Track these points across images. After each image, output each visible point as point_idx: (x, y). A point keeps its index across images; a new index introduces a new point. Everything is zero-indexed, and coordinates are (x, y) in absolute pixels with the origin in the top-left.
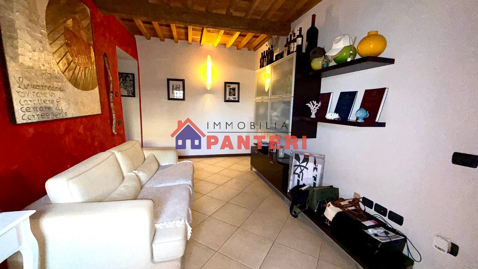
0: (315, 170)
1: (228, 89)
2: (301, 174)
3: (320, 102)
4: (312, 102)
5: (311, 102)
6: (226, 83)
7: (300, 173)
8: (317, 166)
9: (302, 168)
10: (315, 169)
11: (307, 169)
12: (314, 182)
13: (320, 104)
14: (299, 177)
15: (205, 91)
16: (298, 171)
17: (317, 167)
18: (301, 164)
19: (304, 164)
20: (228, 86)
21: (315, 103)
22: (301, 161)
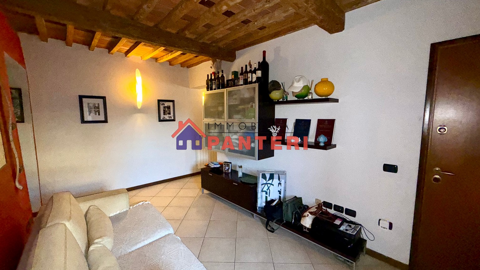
0: (280, 185)
1: (162, 107)
2: (268, 190)
6: (159, 101)
7: (267, 190)
8: (281, 181)
9: (269, 185)
10: (280, 184)
11: (273, 185)
12: (279, 196)
14: (266, 193)
15: (135, 110)
16: (265, 189)
17: (281, 182)
18: (268, 182)
19: (270, 182)
20: (162, 104)
22: (267, 179)
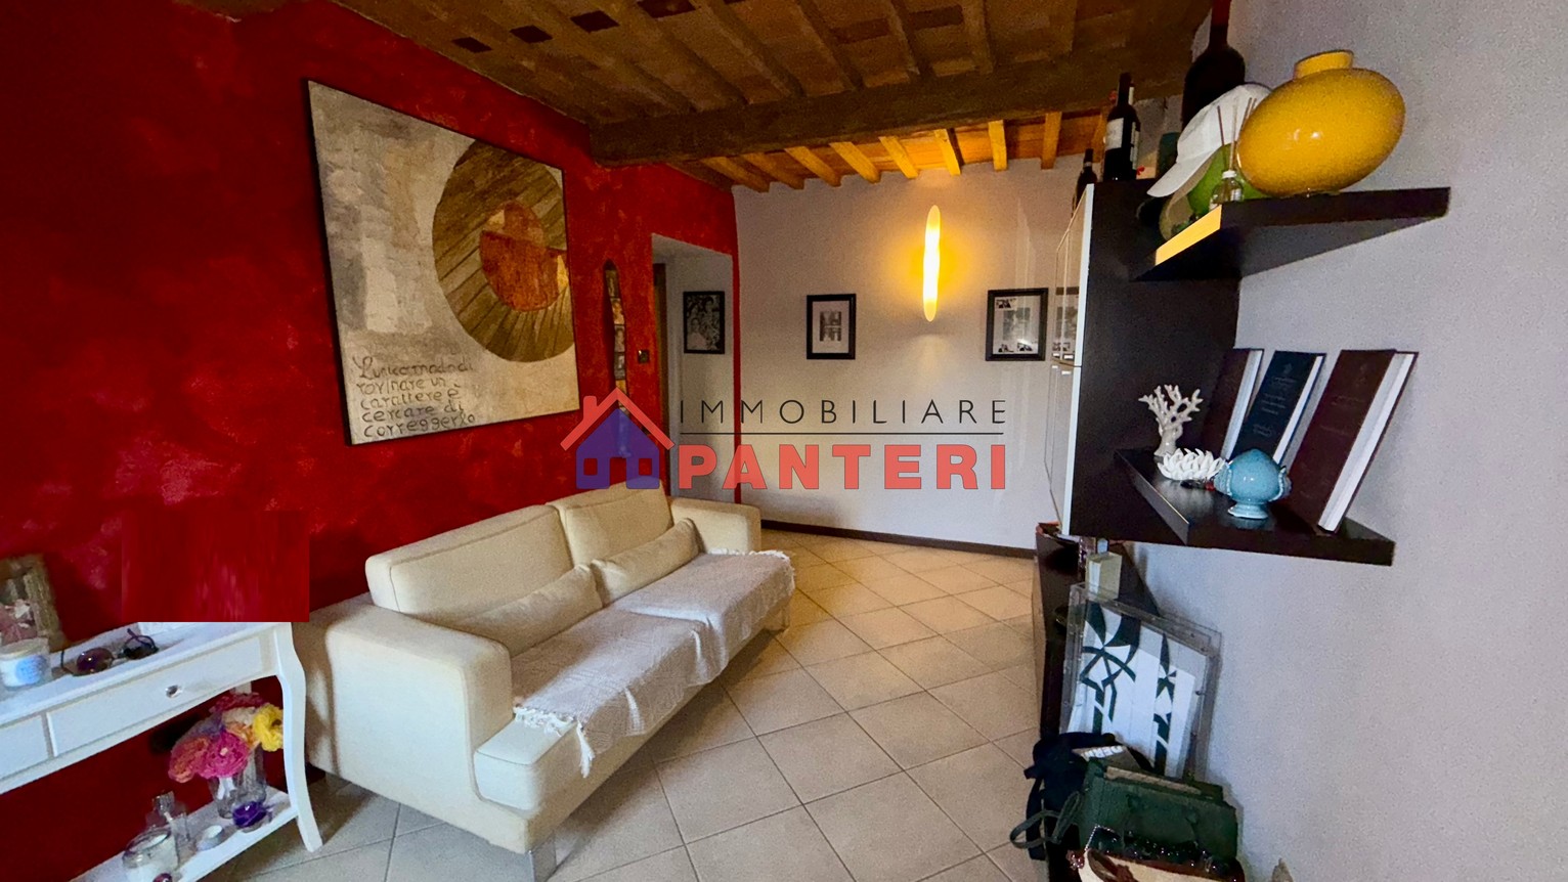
0: (1165, 691)
1: (999, 313)
2: (1109, 688)
3: (1197, 392)
4: (1164, 391)
5: (1158, 391)
6: (993, 294)
7: (1105, 683)
8: (1174, 675)
9: (1115, 668)
10: (1165, 684)
11: (1132, 675)
12: (1158, 743)
13: (1196, 400)
14: (1100, 697)
16: (1098, 673)
17: (1171, 680)
18: (1111, 650)
19: (1121, 652)
20: (1001, 303)
21: (1175, 393)
22: (1109, 637)
